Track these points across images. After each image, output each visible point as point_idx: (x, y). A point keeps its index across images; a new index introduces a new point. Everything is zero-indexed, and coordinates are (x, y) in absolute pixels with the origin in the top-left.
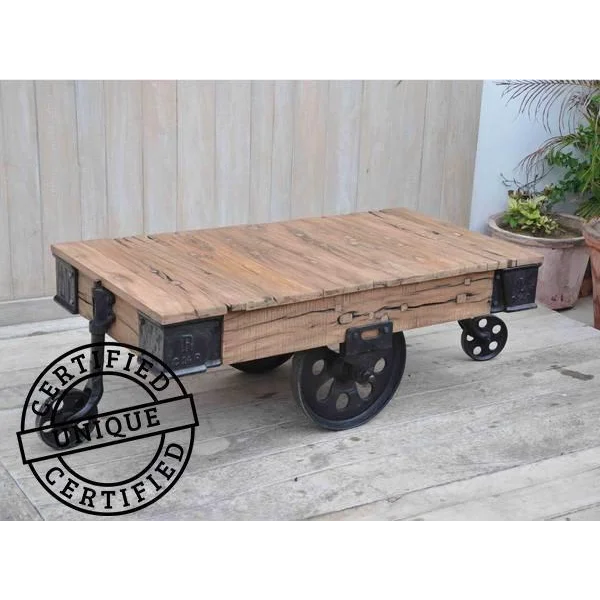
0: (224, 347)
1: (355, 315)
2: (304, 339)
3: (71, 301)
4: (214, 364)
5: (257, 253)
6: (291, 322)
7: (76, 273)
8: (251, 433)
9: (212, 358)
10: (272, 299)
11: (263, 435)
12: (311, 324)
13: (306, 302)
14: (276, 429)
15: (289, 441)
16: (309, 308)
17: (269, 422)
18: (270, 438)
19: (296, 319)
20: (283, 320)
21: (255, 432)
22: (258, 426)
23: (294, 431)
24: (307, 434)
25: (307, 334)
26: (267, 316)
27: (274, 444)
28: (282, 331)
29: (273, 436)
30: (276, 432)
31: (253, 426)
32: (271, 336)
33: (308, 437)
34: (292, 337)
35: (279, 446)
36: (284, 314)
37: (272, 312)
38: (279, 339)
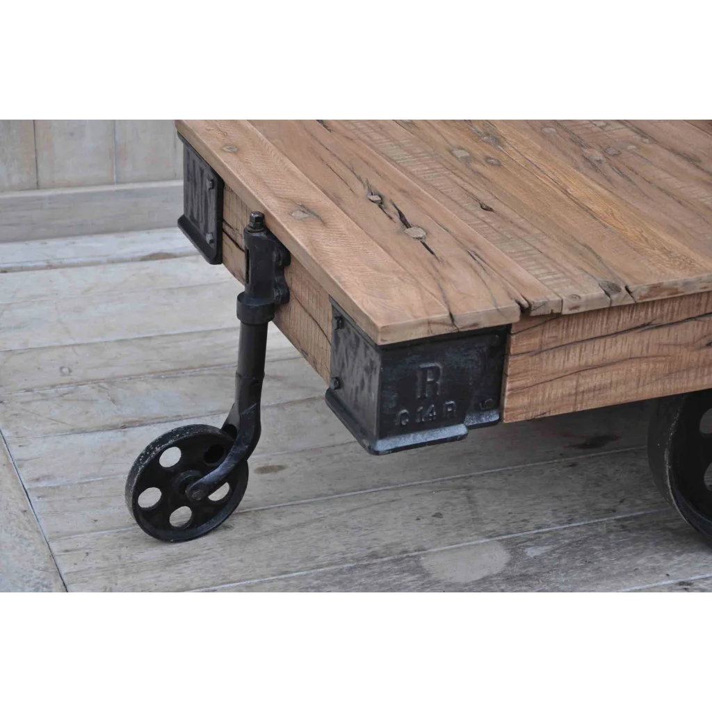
0: (508, 386)
2: (688, 369)
3: (209, 238)
4: (484, 420)
5: (597, 155)
6: (663, 335)
7: (220, 185)
8: (556, 534)
9: (481, 408)
10: (623, 288)
11: (581, 544)
12: (707, 338)
13: (699, 295)
14: (610, 531)
15: (638, 565)
16: (706, 305)
17: (595, 510)
18: (595, 554)
19: (673, 329)
20: (643, 331)
21: (562, 535)
22: (570, 520)
23: (649, 540)
24: (677, 551)
25: (695, 360)
26: (607, 324)
27: (604, 570)
28: (638, 354)
29: (603, 549)
30: (609, 540)
31: (561, 517)
32: (613, 363)
33: (680, 558)
34: (661, 365)
35: (614, 576)
36: (646, 318)
37: (620, 315)
38: (631, 370)
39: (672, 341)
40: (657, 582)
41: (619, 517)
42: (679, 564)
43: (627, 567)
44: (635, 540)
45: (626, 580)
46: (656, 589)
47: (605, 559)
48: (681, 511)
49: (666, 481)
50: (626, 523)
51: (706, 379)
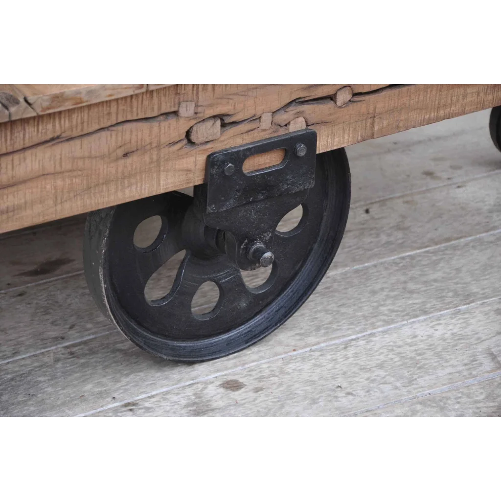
1: (225, 121)
2: (107, 182)
6: (76, 148)
10: (22, 100)
11: (27, 377)
12: (123, 148)
13: (108, 102)
14: (57, 360)
15: (84, 392)
16: (117, 114)
17: (43, 340)
18: (40, 385)
19: (86, 140)
20: (53, 145)
21: (6, 370)
22: (13, 354)
23: (98, 364)
24: (126, 372)
25: (114, 171)
26: (11, 139)
27: (48, 401)
28: (52, 170)
29: (48, 380)
30: (56, 369)
31: (5, 351)
32: (24, 182)
33: (127, 380)
34: (77, 180)
35: (58, 406)
36: (54, 131)
37: (24, 130)
38: (45, 188)
39: (86, 154)
40: (102, 406)
41: (67, 344)
42: (126, 385)
43: (72, 396)
44: (83, 365)
45: (69, 409)
46: (100, 414)
47: (50, 390)
48: (122, 330)
49: (104, 300)
50: (74, 349)
51: (127, 191)
